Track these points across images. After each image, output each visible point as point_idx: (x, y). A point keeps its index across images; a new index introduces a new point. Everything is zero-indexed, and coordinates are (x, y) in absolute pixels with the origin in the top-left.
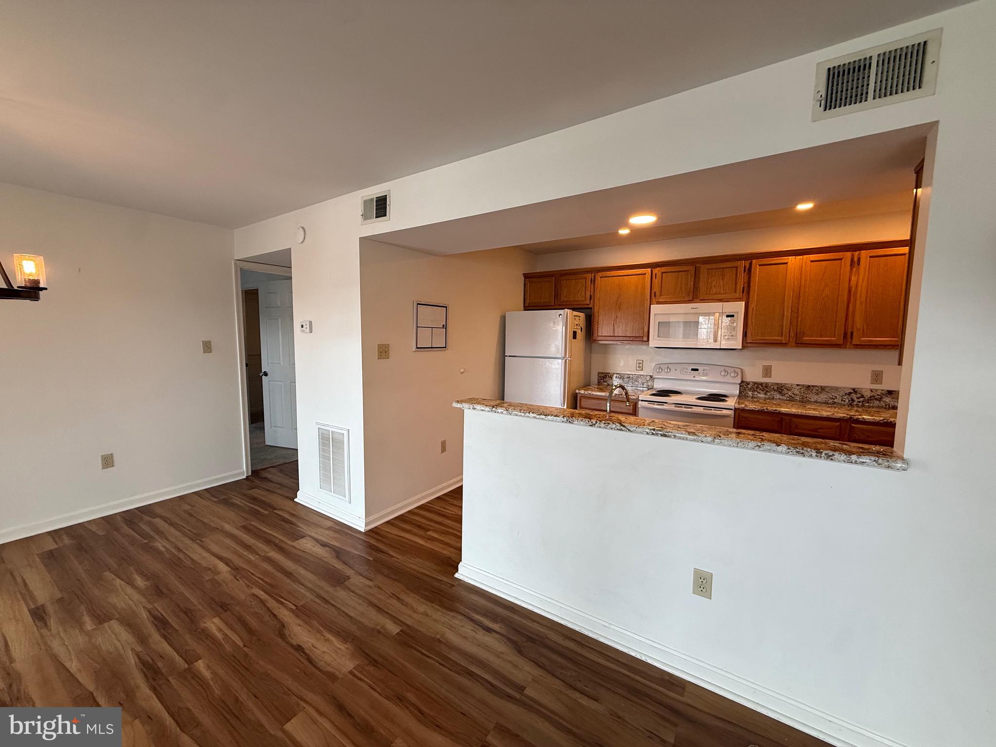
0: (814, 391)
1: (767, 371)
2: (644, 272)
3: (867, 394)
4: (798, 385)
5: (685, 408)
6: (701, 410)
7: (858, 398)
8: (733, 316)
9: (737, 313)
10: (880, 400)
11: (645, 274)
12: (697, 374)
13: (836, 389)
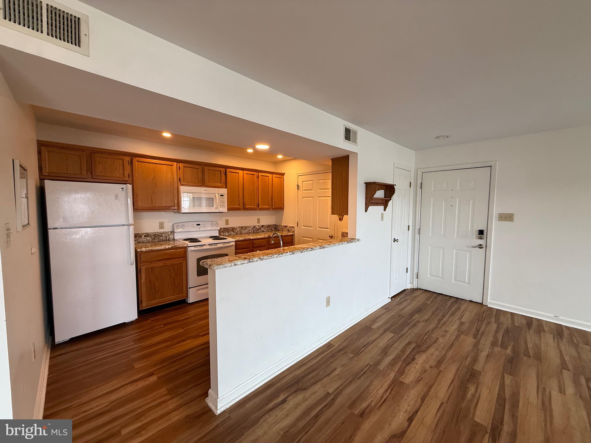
0: (244, 229)
1: (227, 222)
2: (172, 164)
3: (258, 227)
4: (238, 227)
5: (214, 245)
6: (221, 245)
7: (255, 229)
8: (223, 196)
9: (225, 194)
10: (260, 229)
11: (173, 166)
12: (200, 227)
13: (249, 227)
